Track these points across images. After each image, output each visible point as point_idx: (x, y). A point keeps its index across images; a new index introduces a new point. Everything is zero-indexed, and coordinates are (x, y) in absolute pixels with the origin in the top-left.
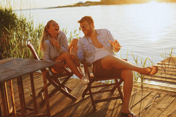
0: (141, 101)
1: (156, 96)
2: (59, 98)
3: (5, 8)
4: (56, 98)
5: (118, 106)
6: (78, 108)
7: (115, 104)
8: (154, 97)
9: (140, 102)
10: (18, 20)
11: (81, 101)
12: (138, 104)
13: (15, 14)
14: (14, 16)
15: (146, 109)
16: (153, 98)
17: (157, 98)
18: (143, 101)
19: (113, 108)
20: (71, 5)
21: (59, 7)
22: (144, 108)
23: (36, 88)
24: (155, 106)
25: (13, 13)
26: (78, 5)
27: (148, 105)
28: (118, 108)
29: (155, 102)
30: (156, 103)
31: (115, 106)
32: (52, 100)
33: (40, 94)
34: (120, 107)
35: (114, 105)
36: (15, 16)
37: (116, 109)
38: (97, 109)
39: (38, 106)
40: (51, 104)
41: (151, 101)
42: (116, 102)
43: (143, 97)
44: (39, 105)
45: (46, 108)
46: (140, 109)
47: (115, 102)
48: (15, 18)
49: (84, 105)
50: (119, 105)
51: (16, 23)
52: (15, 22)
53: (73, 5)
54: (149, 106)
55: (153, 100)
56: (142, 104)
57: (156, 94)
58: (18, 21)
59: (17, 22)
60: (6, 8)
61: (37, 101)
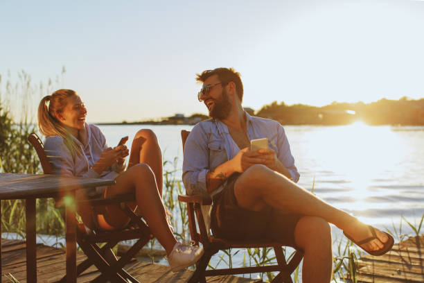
10: (16, 133)
14: (4, 122)
20: (155, 120)
21: (125, 123)
26: (173, 121)
36: (7, 122)
48: (7, 127)
51: (9, 139)
52: (6, 138)
53: (160, 120)
58: (14, 136)
59: (12, 138)
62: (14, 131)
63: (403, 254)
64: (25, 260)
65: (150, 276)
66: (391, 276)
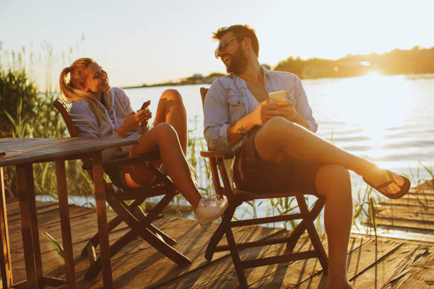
0: (375, 264)
1: (417, 253)
2: (141, 261)
3: (10, 70)
4: (130, 260)
5: (311, 277)
6: (196, 284)
7: (302, 272)
8: (412, 255)
9: (374, 268)
10: (42, 101)
11: (202, 268)
12: (368, 271)
13: (34, 86)
14: (30, 91)
15: (394, 282)
16: (409, 258)
17: (418, 257)
18: (380, 265)
19: (296, 283)
20: (174, 82)
21: (145, 86)
22: (386, 280)
23: (74, 239)
24: (419, 275)
25: (27, 83)
26: (191, 81)
27: (396, 273)
28: (310, 282)
29: (416, 266)
30: (418, 269)
31: (301, 277)
32: (119, 266)
33: (86, 253)
34: (317, 279)
35: (298, 276)
36: (32, 91)
37: (306, 284)
38: (249, 284)
39: (80, 280)
40: (117, 274)
41: (403, 265)
42: (304, 268)
43: (380, 256)
44: (83, 278)
45: (101, 283)
46: (376, 285)
47: (300, 269)
48: (34, 95)
49: (214, 277)
50: (314, 276)
51: (36, 107)
52: (33, 107)
53: (179, 81)
54: (399, 276)
55: (410, 262)
56: (380, 272)
57: (416, 250)
58: (41, 104)
59: (38, 106)
60: (12, 71)
61: (76, 267)
62: (40, 99)
63: (421, 197)
64: (59, 220)
65: (178, 230)
66: (409, 218)
